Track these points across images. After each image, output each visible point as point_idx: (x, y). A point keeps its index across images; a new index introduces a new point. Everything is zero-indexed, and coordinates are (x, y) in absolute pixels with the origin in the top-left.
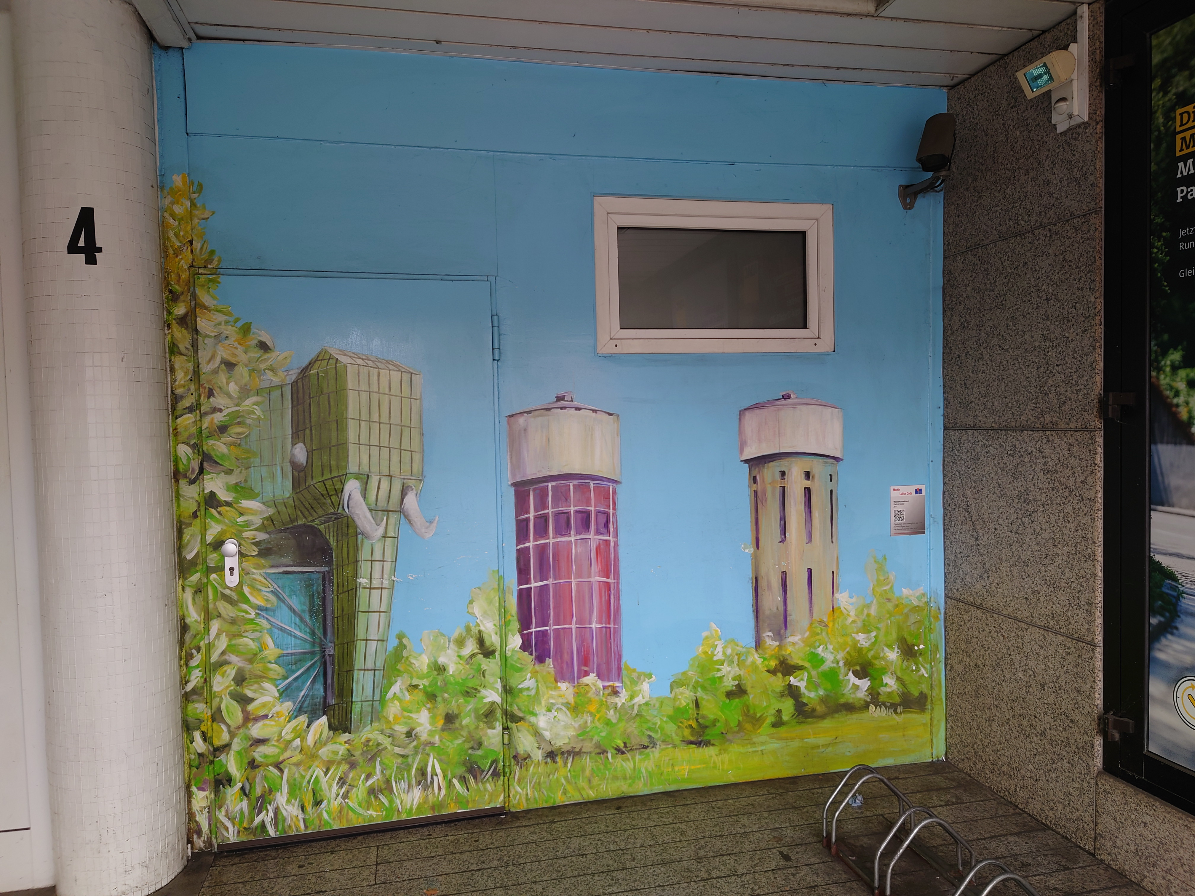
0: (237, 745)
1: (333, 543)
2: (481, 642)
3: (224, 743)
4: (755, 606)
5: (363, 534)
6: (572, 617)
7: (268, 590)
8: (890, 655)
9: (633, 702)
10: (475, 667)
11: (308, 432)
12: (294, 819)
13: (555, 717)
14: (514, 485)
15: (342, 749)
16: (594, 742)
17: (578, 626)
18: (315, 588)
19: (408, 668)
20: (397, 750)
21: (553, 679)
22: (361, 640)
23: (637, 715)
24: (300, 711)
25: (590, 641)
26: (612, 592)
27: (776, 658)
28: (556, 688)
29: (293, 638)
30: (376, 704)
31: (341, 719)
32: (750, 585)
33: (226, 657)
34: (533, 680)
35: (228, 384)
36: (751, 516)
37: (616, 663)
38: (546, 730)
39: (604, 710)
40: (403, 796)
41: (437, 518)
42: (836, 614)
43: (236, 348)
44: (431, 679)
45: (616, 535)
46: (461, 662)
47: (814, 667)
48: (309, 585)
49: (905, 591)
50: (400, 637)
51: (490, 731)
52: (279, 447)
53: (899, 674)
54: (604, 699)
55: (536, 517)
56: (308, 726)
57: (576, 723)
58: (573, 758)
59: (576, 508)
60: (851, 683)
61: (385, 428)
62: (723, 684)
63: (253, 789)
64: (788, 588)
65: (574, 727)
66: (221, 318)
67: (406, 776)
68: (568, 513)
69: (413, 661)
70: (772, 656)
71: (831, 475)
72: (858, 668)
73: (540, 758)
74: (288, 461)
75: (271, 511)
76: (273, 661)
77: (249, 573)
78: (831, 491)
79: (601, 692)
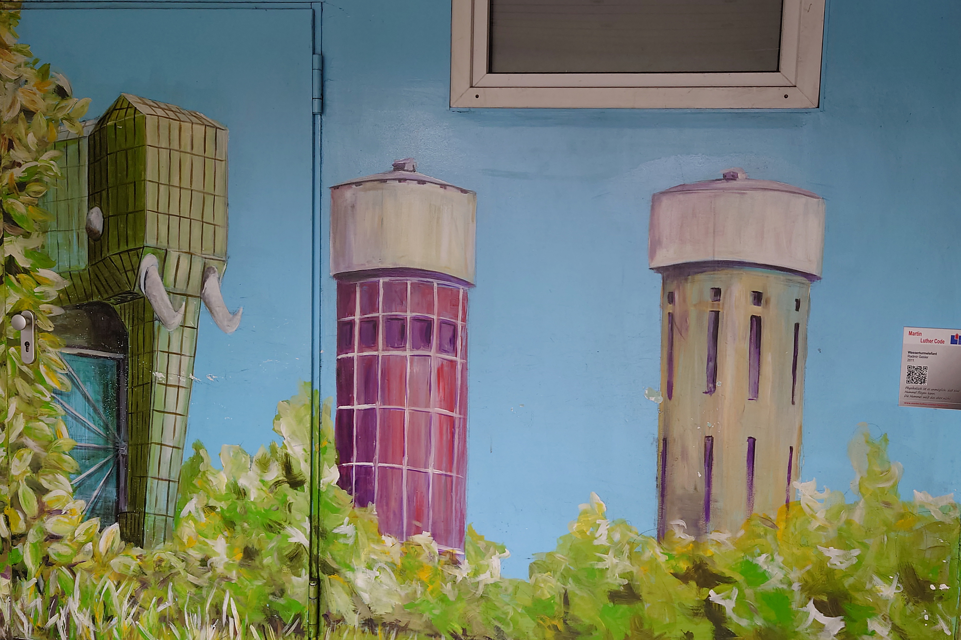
0: (32, 537)
1: (129, 328)
2: (288, 467)
3: (20, 532)
4: (660, 480)
5: (160, 321)
6: (403, 456)
7: (63, 372)
8: (883, 589)
9: (478, 579)
10: (280, 498)
11: (104, 193)
12: (85, 630)
13: (376, 577)
14: (337, 276)
15: (134, 564)
16: (424, 619)
17: (410, 468)
18: (109, 376)
19: (205, 484)
20: (190, 578)
21: (376, 530)
22: (155, 443)
23: (482, 596)
24: (92, 513)
25: (424, 490)
26: (457, 430)
27: (689, 559)
28: (379, 542)
29: (87, 430)
30: (170, 520)
31: (133, 531)
32: (656, 449)
33: (23, 440)
34: (351, 526)
35: (27, 135)
36: (662, 350)
37: (458, 524)
38: (365, 591)
39: (439, 581)
40: (196, 632)
41: (241, 310)
42: (792, 512)
43: (35, 94)
44: (229, 502)
45: (465, 356)
46: (264, 488)
47: (750, 583)
48: (103, 372)
49: (919, 496)
50: (197, 447)
51: (294, 579)
52: (76, 210)
53: (898, 622)
54: (440, 568)
55: (362, 321)
56: (100, 531)
57: (404, 591)
58: (397, 634)
59: (414, 314)
60: (811, 619)
61: (186, 194)
62: (606, 581)
63: (47, 588)
64: (714, 462)
65: (400, 596)
66: (20, 59)
67: (199, 609)
68: (404, 320)
69: (210, 478)
70: (682, 555)
71: (798, 302)
72: (825, 598)
73: (357, 624)
74: (84, 227)
75: (67, 284)
76: (67, 453)
77: (45, 351)
78: (797, 326)
79: (436, 558)
